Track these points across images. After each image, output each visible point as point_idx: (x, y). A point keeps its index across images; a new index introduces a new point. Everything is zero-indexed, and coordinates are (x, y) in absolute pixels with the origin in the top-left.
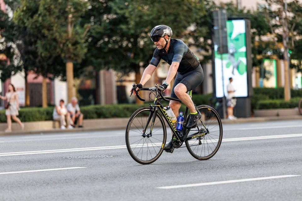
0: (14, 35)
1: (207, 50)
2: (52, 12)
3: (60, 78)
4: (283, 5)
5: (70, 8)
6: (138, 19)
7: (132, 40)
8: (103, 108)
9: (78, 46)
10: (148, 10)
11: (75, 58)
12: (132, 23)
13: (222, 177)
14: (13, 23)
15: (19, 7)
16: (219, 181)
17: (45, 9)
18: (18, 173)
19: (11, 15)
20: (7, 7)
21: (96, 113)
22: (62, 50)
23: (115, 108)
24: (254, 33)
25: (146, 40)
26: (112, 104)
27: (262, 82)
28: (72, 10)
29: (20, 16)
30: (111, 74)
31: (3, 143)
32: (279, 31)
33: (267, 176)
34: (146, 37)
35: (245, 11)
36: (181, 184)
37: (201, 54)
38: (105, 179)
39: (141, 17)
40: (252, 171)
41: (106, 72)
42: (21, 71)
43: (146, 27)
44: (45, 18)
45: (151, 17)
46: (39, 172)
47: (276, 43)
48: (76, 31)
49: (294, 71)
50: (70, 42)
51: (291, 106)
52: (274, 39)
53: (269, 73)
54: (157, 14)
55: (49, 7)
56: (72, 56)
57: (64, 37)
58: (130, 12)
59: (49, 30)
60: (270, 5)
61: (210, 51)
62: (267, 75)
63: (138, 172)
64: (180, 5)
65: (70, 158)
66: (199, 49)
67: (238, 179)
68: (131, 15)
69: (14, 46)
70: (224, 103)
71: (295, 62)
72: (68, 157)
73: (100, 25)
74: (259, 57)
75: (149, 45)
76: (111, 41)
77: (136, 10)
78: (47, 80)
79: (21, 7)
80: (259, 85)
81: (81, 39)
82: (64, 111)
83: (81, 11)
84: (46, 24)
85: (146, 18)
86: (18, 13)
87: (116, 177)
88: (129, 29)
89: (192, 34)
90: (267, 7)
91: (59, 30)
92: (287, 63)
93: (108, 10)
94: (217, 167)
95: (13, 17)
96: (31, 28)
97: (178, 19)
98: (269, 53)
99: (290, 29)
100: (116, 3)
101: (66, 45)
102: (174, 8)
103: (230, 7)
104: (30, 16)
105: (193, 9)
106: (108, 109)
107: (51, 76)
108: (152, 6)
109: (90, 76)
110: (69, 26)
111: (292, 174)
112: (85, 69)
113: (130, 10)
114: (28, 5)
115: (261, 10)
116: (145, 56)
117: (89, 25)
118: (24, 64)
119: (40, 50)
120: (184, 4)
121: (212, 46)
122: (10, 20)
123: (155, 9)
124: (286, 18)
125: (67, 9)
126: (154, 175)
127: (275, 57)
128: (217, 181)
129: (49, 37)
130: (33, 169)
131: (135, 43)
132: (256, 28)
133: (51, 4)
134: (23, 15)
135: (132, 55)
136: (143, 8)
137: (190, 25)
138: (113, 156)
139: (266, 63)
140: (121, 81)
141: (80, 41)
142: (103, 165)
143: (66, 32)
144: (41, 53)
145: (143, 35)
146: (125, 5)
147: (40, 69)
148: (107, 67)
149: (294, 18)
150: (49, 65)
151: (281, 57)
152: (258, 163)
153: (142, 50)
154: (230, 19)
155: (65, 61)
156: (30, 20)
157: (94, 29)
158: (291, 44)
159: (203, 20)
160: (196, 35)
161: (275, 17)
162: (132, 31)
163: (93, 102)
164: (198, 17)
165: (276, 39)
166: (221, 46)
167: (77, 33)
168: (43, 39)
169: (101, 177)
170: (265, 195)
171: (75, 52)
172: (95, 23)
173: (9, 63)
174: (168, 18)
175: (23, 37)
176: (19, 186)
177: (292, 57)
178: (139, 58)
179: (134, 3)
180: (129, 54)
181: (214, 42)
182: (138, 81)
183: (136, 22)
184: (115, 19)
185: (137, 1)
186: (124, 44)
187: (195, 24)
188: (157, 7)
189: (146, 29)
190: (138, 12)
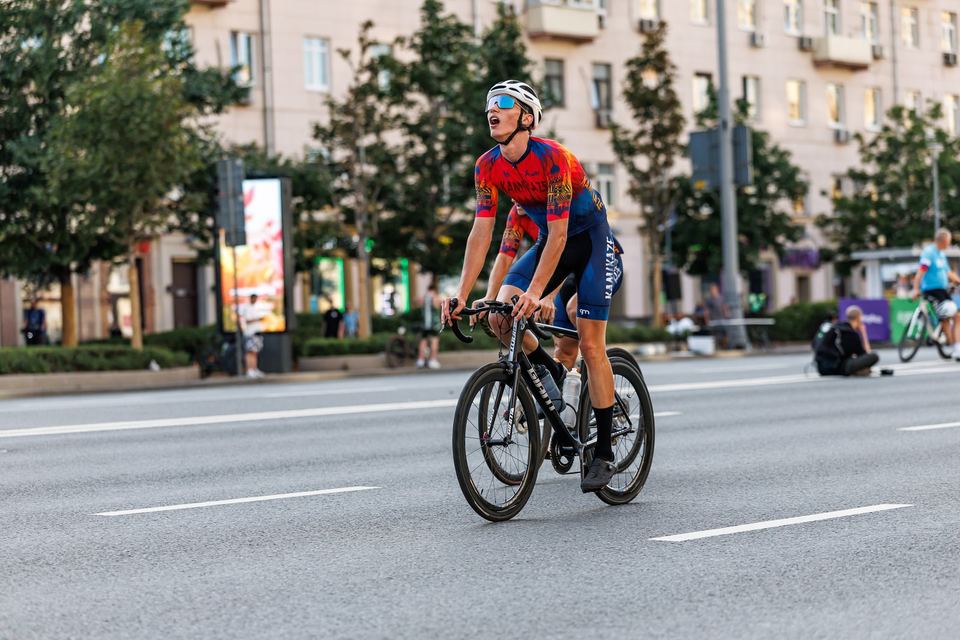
1: (204, 239)
4: (357, 150)
6: (65, 177)
7: (54, 218)
10: (86, 157)
12: (54, 184)
13: (224, 492)
24: (298, 206)
25: (82, 217)
26: (15, 345)
27: (317, 303)
30: (13, 286)
32: (348, 201)
33: (313, 490)
34: (83, 212)
35: (281, 162)
36: (142, 507)
37: (192, 247)
39: (71, 171)
40: (284, 480)
43: (82, 192)
45: (92, 172)
47: (343, 227)
49: (378, 280)
51: (371, 350)
52: (337, 216)
53: (330, 284)
54: (102, 167)
58: (50, 162)
60: (330, 150)
62: (326, 289)
63: (57, 484)
64: (149, 150)
66: (190, 237)
67: (256, 495)
68: (52, 168)
70: (238, 345)
71: (379, 263)
74: (308, 253)
75: (88, 228)
76: (12, 219)
77: (62, 159)
80: (311, 309)
85: (81, 174)
88: (48, 195)
89: (174, 206)
90: (325, 153)
92: (364, 265)
94: (215, 471)
97: (146, 177)
98: (329, 246)
99: (369, 197)
100: (21, 144)
102: (139, 155)
103: (251, 152)
105: (177, 156)
108: (93, 149)
111: (364, 485)
113: (50, 157)
115: (312, 160)
116: (80, 250)
120: (158, 148)
121: (214, 230)
123: (100, 156)
124: (361, 177)
127: (340, 253)
128: (213, 500)
131: (62, 225)
132: (304, 195)
135: (55, 248)
136: (77, 155)
137: (171, 190)
139: (324, 264)
145: (77, 207)
146: (39, 149)
148: (3, 272)
149: (378, 175)
151: (352, 253)
152: (298, 463)
153: (74, 238)
154: (250, 177)
158: (371, 228)
159: (196, 179)
160: (183, 207)
161: (339, 174)
162: (55, 200)
164: (186, 173)
165: (342, 217)
166: (232, 230)
170: (307, 528)
174: (126, 174)
177: (375, 254)
178: (68, 254)
179: (59, 145)
180: (48, 246)
181: (219, 223)
182: (65, 301)
183: (61, 182)
184: (19, 175)
185: (63, 141)
186: (39, 227)
187: (181, 187)
188: (103, 152)
189: (84, 194)
190: (65, 162)
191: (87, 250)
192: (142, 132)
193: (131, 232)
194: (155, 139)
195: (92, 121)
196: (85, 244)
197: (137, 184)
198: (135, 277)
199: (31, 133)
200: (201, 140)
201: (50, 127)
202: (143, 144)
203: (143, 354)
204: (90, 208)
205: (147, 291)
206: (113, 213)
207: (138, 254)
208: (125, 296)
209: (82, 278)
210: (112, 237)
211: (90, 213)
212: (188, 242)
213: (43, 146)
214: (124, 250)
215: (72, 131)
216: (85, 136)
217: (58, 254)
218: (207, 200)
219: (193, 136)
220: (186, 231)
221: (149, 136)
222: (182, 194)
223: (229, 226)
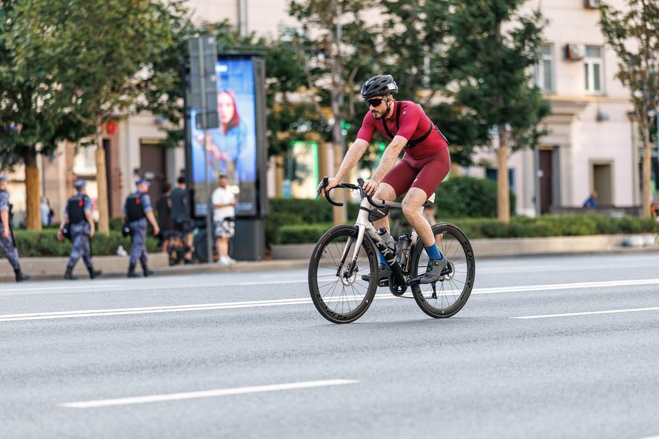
1: (174, 120)
4: (334, 29)
6: (31, 54)
7: (19, 96)
10: (53, 34)
24: (272, 86)
25: (48, 96)
27: (290, 188)
32: (324, 82)
34: (49, 91)
35: (255, 41)
37: (161, 129)
39: (37, 49)
40: (259, 372)
43: (49, 71)
45: (59, 50)
47: (319, 108)
52: (312, 97)
53: (305, 169)
54: (70, 43)
58: (16, 38)
60: (305, 28)
61: (182, 122)
62: (299, 174)
63: (24, 373)
64: (119, 26)
66: (159, 117)
67: (230, 387)
68: (18, 45)
70: (209, 230)
74: (281, 136)
75: (54, 107)
77: (28, 36)
80: (284, 194)
85: (48, 51)
88: (14, 73)
89: (143, 85)
90: (300, 31)
92: (340, 149)
94: (187, 362)
97: (115, 55)
98: (303, 128)
102: (107, 32)
103: (223, 30)
105: (147, 34)
108: (60, 26)
113: (16, 34)
115: (287, 38)
116: (46, 130)
120: (127, 24)
123: (68, 33)
124: (338, 57)
126: (57, 378)
127: (315, 136)
131: (27, 104)
132: (278, 75)
135: (19, 127)
136: (43, 32)
137: (140, 69)
139: (298, 148)
145: (42, 85)
146: (5, 25)
149: (356, 56)
151: (328, 137)
152: (273, 354)
153: (40, 117)
158: (347, 110)
159: (166, 57)
160: (153, 88)
161: (316, 54)
162: (21, 79)
164: (156, 51)
165: (318, 99)
166: (204, 111)
170: (284, 422)
174: (94, 52)
177: (350, 137)
178: (33, 134)
179: (25, 21)
180: (13, 125)
181: (189, 103)
182: (29, 182)
183: (27, 59)
185: (30, 17)
186: (4, 104)
187: (151, 65)
188: (71, 29)
189: (50, 74)
190: (31, 38)
191: (53, 132)
192: (111, 8)
193: (99, 112)
194: (125, 15)
196: (50, 124)
197: (104, 62)
198: (102, 159)
200: (172, 17)
201: (15, 3)
202: (114, 20)
203: (111, 239)
204: (57, 86)
205: (113, 173)
206: (80, 93)
207: (105, 135)
208: (92, 178)
209: (46, 159)
210: (79, 116)
211: (56, 91)
212: (157, 123)
213: (9, 21)
214: (91, 130)
215: (38, 6)
216: (52, 13)
217: (23, 135)
218: (178, 80)
219: (164, 13)
220: (155, 111)
221: (118, 12)
222: (152, 73)
223: (201, 107)
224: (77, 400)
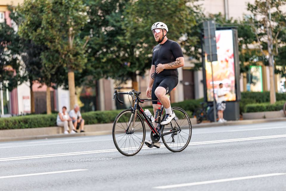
0: (19, 47)
1: (197, 59)
2: (54, 26)
3: (62, 87)
4: (268, 15)
5: (70, 21)
6: (133, 31)
7: (128, 50)
8: (102, 113)
9: (79, 56)
10: (142, 22)
11: (76, 68)
12: (128, 34)
14: (18, 37)
15: (23, 22)
16: (211, 180)
17: (48, 23)
18: (25, 176)
19: (16, 29)
20: (12, 21)
21: (97, 118)
22: (64, 61)
23: (114, 113)
24: (241, 42)
25: (141, 50)
26: (111, 110)
27: (250, 87)
28: (73, 24)
29: (24, 30)
30: (110, 82)
31: (11, 148)
32: (264, 39)
34: (142, 47)
35: (233, 21)
36: (177, 183)
37: (192, 63)
38: (105, 180)
40: (241, 171)
41: (105, 80)
42: (26, 81)
43: (141, 38)
44: (47, 31)
45: (145, 28)
46: (44, 175)
47: (262, 51)
48: (77, 42)
49: (278, 76)
50: (71, 54)
51: (276, 109)
52: (259, 46)
53: (256, 78)
55: (51, 21)
56: (74, 66)
57: (65, 49)
58: (126, 24)
59: (51, 42)
60: (255, 15)
61: (201, 59)
62: (254, 81)
63: (137, 174)
64: (172, 17)
65: (73, 161)
66: (191, 58)
67: (229, 178)
68: (127, 27)
69: (20, 58)
70: (214, 107)
71: (279, 68)
72: (71, 160)
73: (99, 37)
74: (246, 64)
75: (144, 54)
76: (109, 51)
77: (132, 23)
78: (51, 89)
79: (25, 21)
80: (247, 90)
81: (81, 50)
82: (66, 117)
83: (81, 24)
84: (49, 37)
85: (141, 29)
86: (22, 28)
87: (115, 178)
88: (125, 40)
89: (183, 43)
90: (253, 17)
91: (60, 42)
92: (272, 69)
93: (106, 23)
94: (209, 167)
95: (18, 31)
96: (35, 41)
98: (255, 60)
100: (112, 17)
101: (67, 56)
103: (219, 18)
104: (33, 30)
105: (185, 20)
106: (107, 114)
107: (55, 85)
108: (146, 18)
109: (90, 84)
110: (70, 38)
112: (85, 78)
113: (126, 22)
114: (32, 19)
115: (247, 20)
116: (140, 65)
117: (89, 37)
118: (29, 75)
119: (44, 61)
120: (176, 16)
121: (202, 55)
122: (15, 33)
124: (270, 27)
125: (67, 23)
126: (151, 175)
127: (261, 63)
129: (52, 48)
130: (39, 172)
131: (132, 53)
132: (243, 36)
133: (53, 18)
134: (27, 29)
135: (129, 64)
136: (138, 20)
137: (182, 36)
138: (113, 159)
139: (253, 69)
140: (119, 89)
141: (80, 52)
142: (104, 167)
143: (68, 44)
144: (45, 64)
145: (139, 45)
146: (121, 18)
147: (44, 79)
148: (105, 76)
149: (278, 27)
150: (52, 75)
151: (267, 63)
153: (138, 59)
154: (219, 29)
155: (66, 71)
156: (34, 33)
157: (92, 41)
158: (275, 51)
159: (193, 31)
160: (188, 44)
161: (260, 26)
162: (129, 42)
163: (93, 108)
164: (189, 27)
165: (261, 47)
166: (211, 54)
167: (77, 45)
168: (46, 51)
169: (101, 179)
171: (76, 63)
172: (94, 35)
173: (15, 74)
175: (27, 49)
176: (26, 189)
177: (277, 63)
178: (135, 67)
179: (130, 16)
180: (126, 63)
181: (204, 50)
183: (131, 33)
184: (112, 31)
185: (132, 14)
186: (122, 54)
187: (186, 34)
188: (150, 19)
189: (142, 39)
190: (133, 24)
191: (144, 65)
192: (168, 9)
194: (175, 12)
195: (145, 5)
196: (142, 62)
199: (117, 11)
200: (195, 12)
201: (125, 8)
202: (170, 14)
204: (145, 45)
209: (141, 77)
211: (145, 47)
212: (190, 60)
213: (122, 17)
215: (135, 9)
216: (142, 12)
217: (130, 67)
218: (199, 40)
219: (192, 11)
220: (189, 55)
221: (172, 11)
222: (187, 38)
223: (209, 52)
224: (161, 185)
